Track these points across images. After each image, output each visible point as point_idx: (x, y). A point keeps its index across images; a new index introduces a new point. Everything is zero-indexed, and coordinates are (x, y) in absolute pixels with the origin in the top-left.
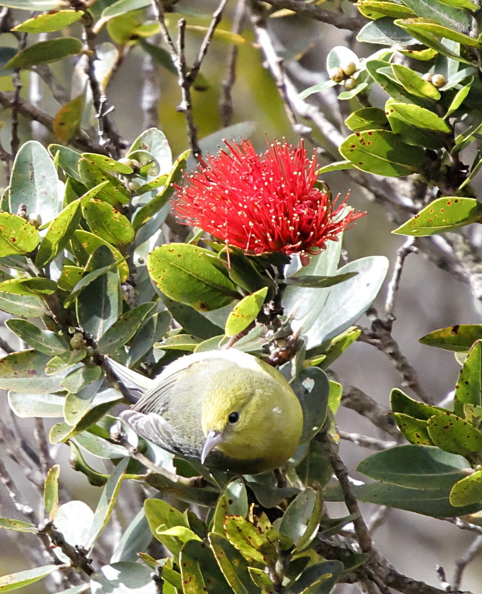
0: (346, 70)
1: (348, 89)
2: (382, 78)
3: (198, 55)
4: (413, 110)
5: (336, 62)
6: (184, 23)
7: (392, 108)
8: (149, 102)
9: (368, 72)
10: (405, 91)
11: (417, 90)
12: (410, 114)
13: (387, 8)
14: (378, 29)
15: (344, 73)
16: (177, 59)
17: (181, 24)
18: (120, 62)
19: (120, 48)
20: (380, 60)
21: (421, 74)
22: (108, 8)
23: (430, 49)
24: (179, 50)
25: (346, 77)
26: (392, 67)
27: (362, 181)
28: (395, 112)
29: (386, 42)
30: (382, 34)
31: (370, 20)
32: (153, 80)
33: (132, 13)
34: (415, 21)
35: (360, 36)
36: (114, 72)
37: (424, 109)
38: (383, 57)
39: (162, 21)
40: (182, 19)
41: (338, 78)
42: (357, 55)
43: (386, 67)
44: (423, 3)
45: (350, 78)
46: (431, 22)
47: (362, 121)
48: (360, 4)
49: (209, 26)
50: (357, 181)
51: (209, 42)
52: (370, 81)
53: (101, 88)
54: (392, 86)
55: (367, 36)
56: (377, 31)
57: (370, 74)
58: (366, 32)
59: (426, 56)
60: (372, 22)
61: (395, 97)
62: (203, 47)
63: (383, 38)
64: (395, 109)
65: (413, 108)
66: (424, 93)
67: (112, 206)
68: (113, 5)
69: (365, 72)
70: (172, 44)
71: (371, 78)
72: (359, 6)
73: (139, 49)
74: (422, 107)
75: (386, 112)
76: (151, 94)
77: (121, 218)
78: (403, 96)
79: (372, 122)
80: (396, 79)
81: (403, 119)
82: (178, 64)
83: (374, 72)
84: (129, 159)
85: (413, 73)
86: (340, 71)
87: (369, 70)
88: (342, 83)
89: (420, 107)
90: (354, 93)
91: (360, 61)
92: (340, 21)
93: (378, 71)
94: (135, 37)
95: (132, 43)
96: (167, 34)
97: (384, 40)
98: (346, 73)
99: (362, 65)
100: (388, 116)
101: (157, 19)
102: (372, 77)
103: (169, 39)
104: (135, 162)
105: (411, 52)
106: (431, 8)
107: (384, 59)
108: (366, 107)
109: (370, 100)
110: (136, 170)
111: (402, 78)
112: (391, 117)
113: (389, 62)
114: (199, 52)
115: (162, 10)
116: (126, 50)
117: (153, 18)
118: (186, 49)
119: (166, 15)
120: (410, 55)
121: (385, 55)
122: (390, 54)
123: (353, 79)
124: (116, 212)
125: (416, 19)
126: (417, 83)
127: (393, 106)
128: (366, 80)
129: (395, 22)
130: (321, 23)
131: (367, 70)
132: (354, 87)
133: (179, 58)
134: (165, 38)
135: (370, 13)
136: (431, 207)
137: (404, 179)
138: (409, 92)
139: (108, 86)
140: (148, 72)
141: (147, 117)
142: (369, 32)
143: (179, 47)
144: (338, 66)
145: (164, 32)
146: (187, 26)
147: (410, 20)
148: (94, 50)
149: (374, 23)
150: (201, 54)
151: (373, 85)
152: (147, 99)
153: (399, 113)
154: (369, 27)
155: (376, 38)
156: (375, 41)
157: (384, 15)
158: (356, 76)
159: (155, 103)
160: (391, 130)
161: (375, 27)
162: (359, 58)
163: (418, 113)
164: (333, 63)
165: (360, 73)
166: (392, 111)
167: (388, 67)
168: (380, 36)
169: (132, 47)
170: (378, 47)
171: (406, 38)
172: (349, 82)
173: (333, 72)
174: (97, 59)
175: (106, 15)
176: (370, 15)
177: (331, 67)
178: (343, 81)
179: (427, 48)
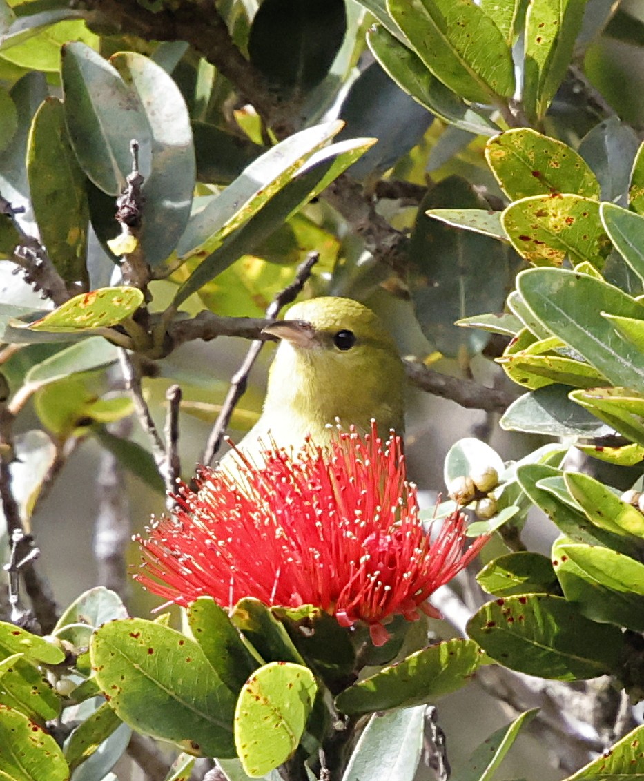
0: (480, 482)
1: (484, 518)
2: (545, 497)
3: (203, 454)
4: (603, 557)
5: (462, 468)
6: (178, 393)
7: (565, 554)
8: (109, 543)
9: (521, 486)
10: (588, 521)
11: (611, 520)
12: (598, 566)
13: (557, 368)
14: (540, 408)
15: (475, 487)
16: (163, 462)
17: (171, 397)
18: (58, 467)
19: (60, 442)
20: (543, 464)
21: (618, 491)
22: (37, 367)
23: (634, 445)
24: (168, 444)
25: (479, 495)
26: (564, 477)
27: (502, 691)
28: (569, 560)
29: (554, 431)
30: (547, 415)
31: (526, 390)
32: (115, 503)
33: (82, 376)
34: (609, 392)
35: (507, 419)
36: (47, 485)
37: (622, 556)
38: (547, 460)
39: (138, 392)
40: (174, 387)
41: (466, 496)
42: (501, 455)
43: (553, 478)
44: (623, 360)
45: (486, 497)
46: (637, 395)
47: (508, 576)
48: (507, 360)
49: (222, 404)
50: (493, 692)
51: (223, 430)
52: (525, 504)
53: (23, 514)
54: (564, 514)
55: (520, 419)
56: (538, 410)
57: (524, 490)
58: (517, 412)
59: (628, 458)
60: (528, 394)
61: (569, 534)
62: (213, 438)
63: (549, 423)
64: (568, 555)
65: (602, 554)
66: (624, 526)
67: (27, 718)
68: (47, 362)
69: (514, 485)
70: (154, 433)
71: (526, 497)
72: (506, 364)
73: (93, 443)
74: (619, 552)
75: (553, 560)
76: (112, 527)
77: (44, 741)
78: (584, 532)
79: (526, 578)
80: (571, 500)
81: (582, 573)
82: (165, 470)
83: (531, 487)
84: (57, 640)
85: (602, 489)
86: (468, 483)
87: (522, 483)
88: (472, 506)
89: (615, 552)
90: (494, 524)
91: (506, 467)
92: (467, 394)
93: (539, 484)
94: (86, 422)
95: (80, 432)
96: (147, 413)
97: (550, 426)
98: (479, 488)
99: (509, 474)
100: (556, 569)
101: (128, 385)
102: (529, 496)
103: (150, 424)
104: (69, 646)
105: (601, 450)
106: (637, 370)
107: (550, 463)
108: (515, 551)
109: (523, 538)
110: (70, 659)
111: (584, 500)
112: (561, 572)
113: (559, 469)
114: (206, 448)
115: (139, 371)
116: (70, 445)
117: (120, 386)
118: (181, 442)
119: (145, 380)
120: (598, 455)
121: (552, 456)
122: (562, 454)
123: (493, 500)
124: (35, 730)
125: (610, 390)
126: (612, 507)
127: (565, 549)
128: (516, 502)
129: (571, 396)
130: (432, 396)
131: (519, 482)
132: (495, 513)
133: (167, 458)
134: (143, 422)
135: (525, 377)
136: (634, 736)
137: (580, 687)
138: (597, 524)
139: (35, 512)
140: (107, 488)
141: (105, 571)
142: (522, 412)
143: (168, 438)
144: (465, 475)
145: (140, 410)
146: (183, 404)
147: (599, 391)
148: (11, 445)
149: (532, 395)
150: (209, 452)
151: (529, 510)
152: (106, 539)
153: (577, 562)
154: (523, 403)
155: (535, 424)
156: (533, 428)
157: (551, 382)
158: (498, 493)
159: (122, 544)
160: (562, 595)
161: (534, 403)
162: (504, 460)
163: (612, 564)
164: (456, 469)
165: (506, 488)
166: (564, 559)
167: (558, 478)
168: (543, 419)
169: (80, 440)
170: (539, 441)
171: (591, 423)
172: (485, 504)
173: (455, 486)
174: (15, 459)
175: (33, 379)
176: (525, 381)
177: (453, 477)
178: (474, 503)
179: (630, 443)
